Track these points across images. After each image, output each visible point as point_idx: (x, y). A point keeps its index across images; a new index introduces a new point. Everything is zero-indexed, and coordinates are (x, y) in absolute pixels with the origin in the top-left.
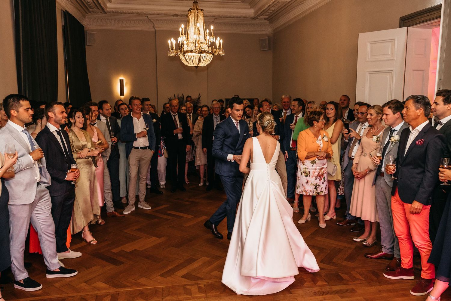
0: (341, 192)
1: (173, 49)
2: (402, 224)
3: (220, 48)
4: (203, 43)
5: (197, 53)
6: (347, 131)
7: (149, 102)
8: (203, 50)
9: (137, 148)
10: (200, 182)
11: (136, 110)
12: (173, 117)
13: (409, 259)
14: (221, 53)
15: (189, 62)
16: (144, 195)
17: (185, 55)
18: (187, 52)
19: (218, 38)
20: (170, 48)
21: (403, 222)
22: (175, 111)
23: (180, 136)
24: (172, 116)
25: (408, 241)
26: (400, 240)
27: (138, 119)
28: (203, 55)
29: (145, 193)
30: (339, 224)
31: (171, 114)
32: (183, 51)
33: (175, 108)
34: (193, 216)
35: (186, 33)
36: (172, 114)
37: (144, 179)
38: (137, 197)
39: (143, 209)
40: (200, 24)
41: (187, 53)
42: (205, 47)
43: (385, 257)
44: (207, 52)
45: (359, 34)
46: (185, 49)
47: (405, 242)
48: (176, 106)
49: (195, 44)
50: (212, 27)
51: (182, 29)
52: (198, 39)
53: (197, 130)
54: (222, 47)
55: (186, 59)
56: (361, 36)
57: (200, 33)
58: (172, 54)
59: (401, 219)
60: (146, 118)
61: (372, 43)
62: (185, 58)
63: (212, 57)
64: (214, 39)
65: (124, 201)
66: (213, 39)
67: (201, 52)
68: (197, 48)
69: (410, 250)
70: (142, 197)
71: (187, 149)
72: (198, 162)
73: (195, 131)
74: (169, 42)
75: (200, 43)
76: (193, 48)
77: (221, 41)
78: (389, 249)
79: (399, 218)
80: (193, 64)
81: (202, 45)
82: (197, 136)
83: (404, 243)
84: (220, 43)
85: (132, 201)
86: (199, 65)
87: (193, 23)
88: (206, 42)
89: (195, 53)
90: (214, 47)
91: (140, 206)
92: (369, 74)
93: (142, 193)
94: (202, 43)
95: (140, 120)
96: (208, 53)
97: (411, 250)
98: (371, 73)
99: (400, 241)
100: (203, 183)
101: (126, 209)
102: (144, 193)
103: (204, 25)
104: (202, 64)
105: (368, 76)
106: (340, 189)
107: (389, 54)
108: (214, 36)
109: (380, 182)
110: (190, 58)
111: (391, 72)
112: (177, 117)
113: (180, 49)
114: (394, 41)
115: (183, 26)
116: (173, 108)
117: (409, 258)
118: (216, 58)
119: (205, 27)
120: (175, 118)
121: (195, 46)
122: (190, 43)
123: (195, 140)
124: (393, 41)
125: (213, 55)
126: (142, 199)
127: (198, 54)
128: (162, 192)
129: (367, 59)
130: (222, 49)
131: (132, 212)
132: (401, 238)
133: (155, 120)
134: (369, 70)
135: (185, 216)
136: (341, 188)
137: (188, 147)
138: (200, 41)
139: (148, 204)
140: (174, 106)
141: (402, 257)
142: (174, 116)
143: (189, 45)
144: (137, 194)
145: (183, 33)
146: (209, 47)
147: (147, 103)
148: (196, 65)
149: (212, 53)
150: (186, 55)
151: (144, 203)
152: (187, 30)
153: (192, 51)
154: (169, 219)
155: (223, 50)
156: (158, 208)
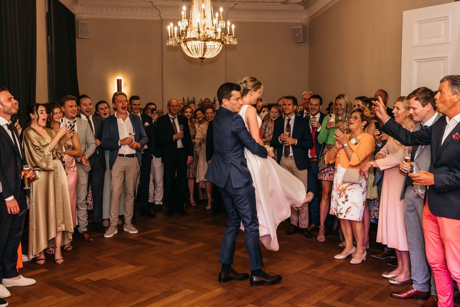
0: (374, 214)
1: (171, 37)
2: (437, 248)
3: (231, 34)
4: (210, 29)
5: (202, 41)
6: (378, 132)
7: (139, 100)
8: (209, 37)
9: (123, 155)
10: (207, 205)
11: (120, 109)
12: (172, 121)
13: (448, 297)
14: (231, 40)
15: (192, 52)
16: (130, 215)
17: (187, 43)
18: (190, 39)
19: (229, 23)
20: (170, 36)
21: (437, 245)
22: (175, 112)
23: (180, 144)
24: (171, 119)
25: (445, 272)
26: (435, 270)
27: (124, 120)
28: (209, 44)
29: (132, 213)
30: (374, 256)
31: (168, 116)
32: (184, 39)
33: (175, 108)
34: (185, 243)
35: (188, 17)
36: (170, 116)
37: (131, 196)
38: (122, 218)
39: (128, 232)
40: (207, 6)
41: (189, 41)
42: (211, 34)
43: (417, 295)
44: (213, 39)
45: (404, 12)
46: (188, 37)
47: (440, 273)
48: (176, 106)
49: (199, 30)
50: (221, 10)
51: (184, 11)
52: (203, 23)
53: (199, 137)
54: (233, 34)
55: (188, 49)
56: (407, 14)
57: (205, 17)
58: (171, 43)
59: (436, 242)
60: (134, 119)
61: (420, 22)
62: (187, 47)
63: (221, 47)
64: (224, 23)
65: (105, 224)
66: (222, 24)
67: (207, 39)
68: (201, 35)
69: (448, 284)
70: (128, 219)
71: (188, 161)
72: (201, 177)
73: (198, 139)
74: (169, 28)
75: (206, 29)
76: (195, 35)
77: (233, 27)
78: (423, 285)
79: (434, 240)
80: (196, 55)
81: (207, 31)
82: (200, 144)
83: (440, 275)
84: (231, 29)
85: (115, 221)
86: (204, 57)
87: (197, 5)
88: (213, 28)
89: (199, 40)
90: (223, 34)
91: (125, 230)
92: (417, 62)
93: (128, 213)
94: (208, 29)
95: (126, 120)
96: (215, 40)
97: (450, 285)
98: (419, 61)
99: (435, 272)
100: (211, 206)
101: (107, 232)
102: (130, 213)
103: (212, 7)
104: (208, 55)
105: (415, 64)
106: (374, 211)
107: (442, 36)
108: (223, 20)
109: (410, 194)
110: (193, 47)
111: (445, 59)
112: (176, 121)
113: (180, 36)
114: (448, 19)
115: (184, 8)
116: (172, 108)
117: (448, 295)
118: (226, 48)
119: (212, 9)
120: (174, 122)
121: (199, 32)
122: (194, 29)
123: (197, 149)
124: (446, 19)
125: (222, 43)
126: (128, 221)
127: (203, 43)
128: (156, 215)
129: (415, 44)
130: (234, 36)
131: (114, 235)
132: (435, 267)
133: (147, 124)
134: (416, 58)
135: (178, 242)
136: (375, 209)
137: (190, 158)
138: (206, 26)
139: (135, 227)
140: (173, 106)
141: (439, 295)
142: (173, 119)
143: (192, 31)
144: (121, 214)
145: (185, 16)
146: (216, 33)
147: (136, 102)
148: (201, 56)
149: (220, 40)
150: (189, 43)
151: (131, 225)
152: (191, 13)
153: (195, 39)
154: (156, 246)
155: (235, 38)
156: (145, 233)
